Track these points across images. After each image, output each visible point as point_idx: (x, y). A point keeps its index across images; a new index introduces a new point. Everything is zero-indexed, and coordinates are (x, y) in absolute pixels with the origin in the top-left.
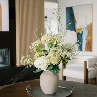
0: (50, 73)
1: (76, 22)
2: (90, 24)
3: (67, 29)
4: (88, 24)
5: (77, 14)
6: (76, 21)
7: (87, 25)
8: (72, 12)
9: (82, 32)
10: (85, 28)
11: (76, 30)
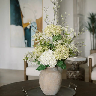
0: (54, 70)
1: (23, 17)
2: (40, 19)
3: (12, 24)
4: (38, 18)
5: (24, 7)
6: (22, 15)
7: (36, 20)
8: (18, 5)
9: (31, 27)
10: (34, 22)
11: (23, 25)
